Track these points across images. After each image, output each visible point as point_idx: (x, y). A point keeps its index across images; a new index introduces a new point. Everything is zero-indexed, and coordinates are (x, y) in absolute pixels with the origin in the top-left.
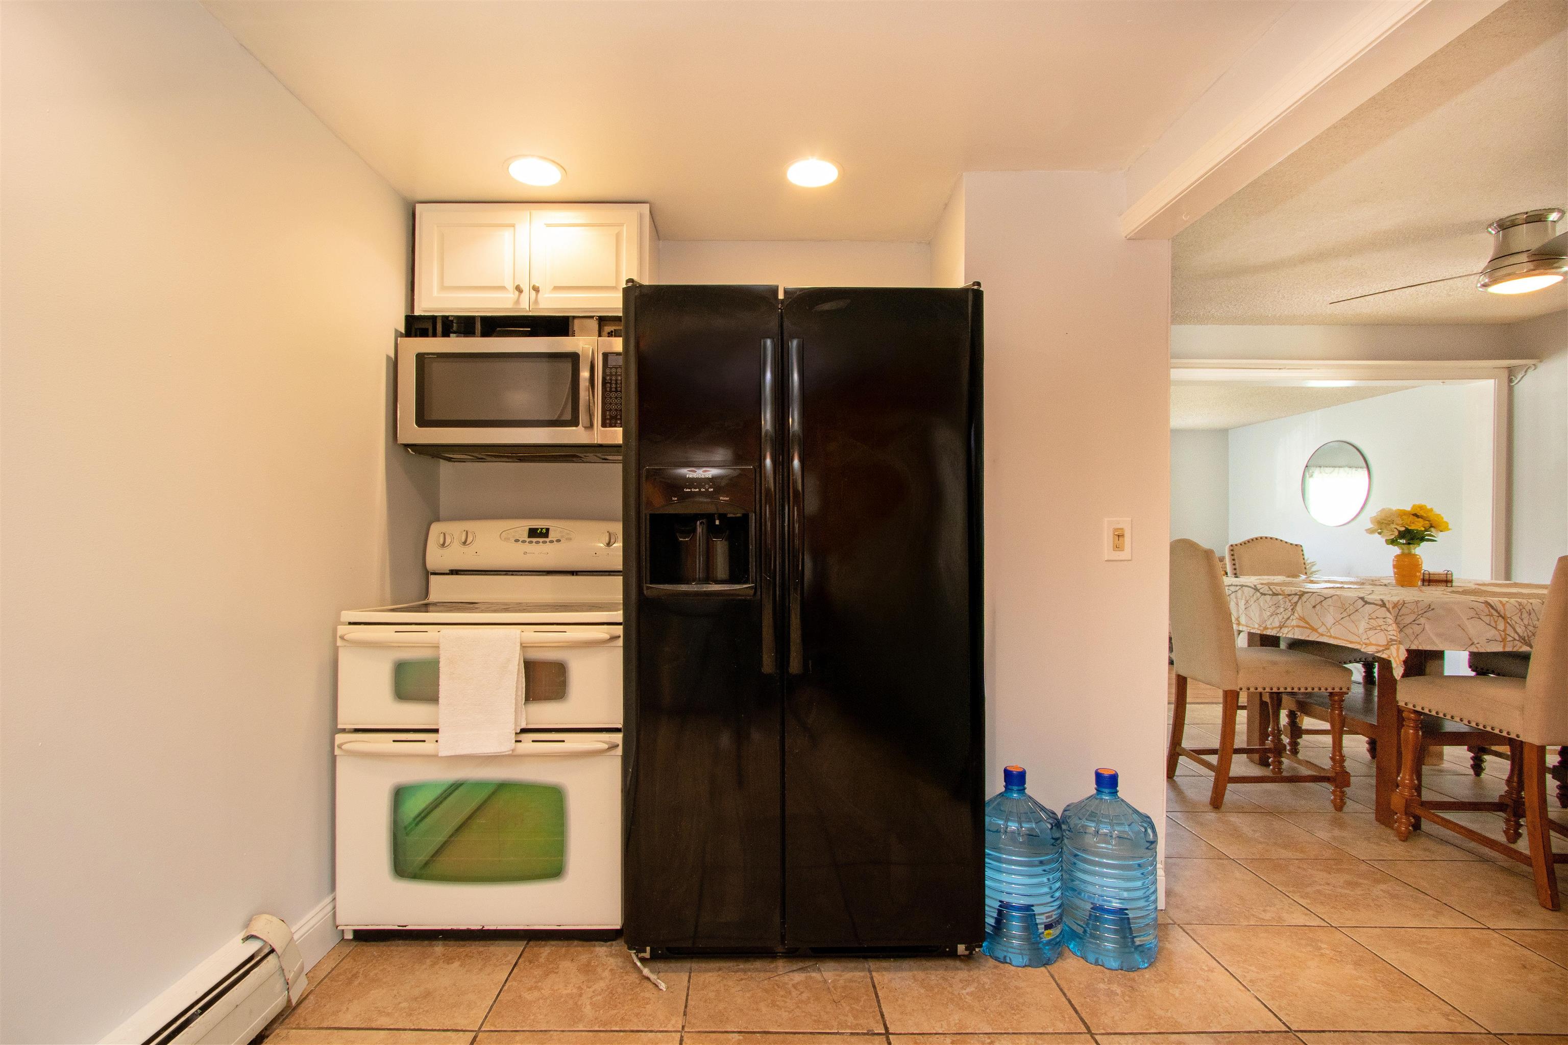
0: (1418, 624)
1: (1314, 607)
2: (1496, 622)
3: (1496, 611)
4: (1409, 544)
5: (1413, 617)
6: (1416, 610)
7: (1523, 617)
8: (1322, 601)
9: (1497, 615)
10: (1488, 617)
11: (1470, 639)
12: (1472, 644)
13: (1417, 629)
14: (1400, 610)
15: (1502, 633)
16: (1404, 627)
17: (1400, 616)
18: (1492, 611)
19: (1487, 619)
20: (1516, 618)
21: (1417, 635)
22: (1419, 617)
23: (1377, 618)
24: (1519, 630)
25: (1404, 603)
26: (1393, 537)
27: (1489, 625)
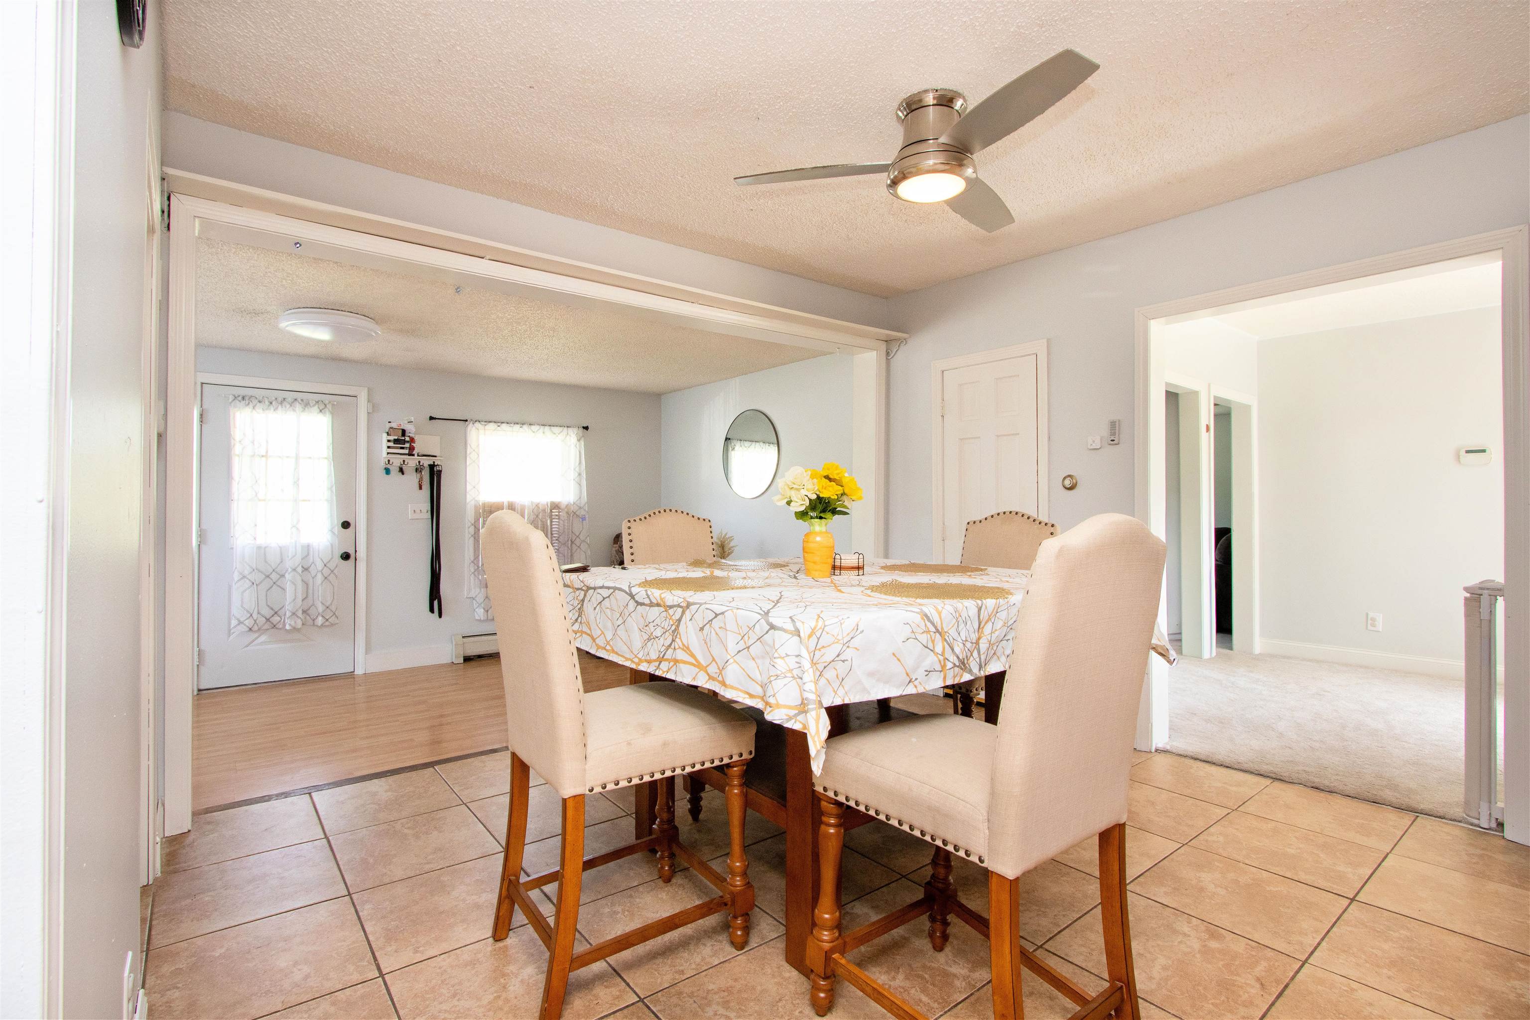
0: (843, 661)
1: (702, 629)
2: (933, 641)
3: (933, 624)
4: (821, 518)
5: (837, 648)
6: (840, 637)
7: (960, 629)
8: (711, 620)
9: (934, 630)
10: (925, 635)
11: (908, 675)
12: (910, 682)
13: (842, 668)
14: (818, 639)
15: (941, 658)
16: (825, 667)
17: (819, 650)
18: (929, 624)
19: (924, 638)
20: (953, 632)
21: (843, 680)
22: (845, 648)
23: (787, 655)
24: (957, 650)
25: (825, 626)
26: (802, 508)
27: (927, 647)
